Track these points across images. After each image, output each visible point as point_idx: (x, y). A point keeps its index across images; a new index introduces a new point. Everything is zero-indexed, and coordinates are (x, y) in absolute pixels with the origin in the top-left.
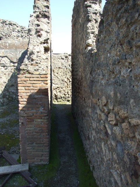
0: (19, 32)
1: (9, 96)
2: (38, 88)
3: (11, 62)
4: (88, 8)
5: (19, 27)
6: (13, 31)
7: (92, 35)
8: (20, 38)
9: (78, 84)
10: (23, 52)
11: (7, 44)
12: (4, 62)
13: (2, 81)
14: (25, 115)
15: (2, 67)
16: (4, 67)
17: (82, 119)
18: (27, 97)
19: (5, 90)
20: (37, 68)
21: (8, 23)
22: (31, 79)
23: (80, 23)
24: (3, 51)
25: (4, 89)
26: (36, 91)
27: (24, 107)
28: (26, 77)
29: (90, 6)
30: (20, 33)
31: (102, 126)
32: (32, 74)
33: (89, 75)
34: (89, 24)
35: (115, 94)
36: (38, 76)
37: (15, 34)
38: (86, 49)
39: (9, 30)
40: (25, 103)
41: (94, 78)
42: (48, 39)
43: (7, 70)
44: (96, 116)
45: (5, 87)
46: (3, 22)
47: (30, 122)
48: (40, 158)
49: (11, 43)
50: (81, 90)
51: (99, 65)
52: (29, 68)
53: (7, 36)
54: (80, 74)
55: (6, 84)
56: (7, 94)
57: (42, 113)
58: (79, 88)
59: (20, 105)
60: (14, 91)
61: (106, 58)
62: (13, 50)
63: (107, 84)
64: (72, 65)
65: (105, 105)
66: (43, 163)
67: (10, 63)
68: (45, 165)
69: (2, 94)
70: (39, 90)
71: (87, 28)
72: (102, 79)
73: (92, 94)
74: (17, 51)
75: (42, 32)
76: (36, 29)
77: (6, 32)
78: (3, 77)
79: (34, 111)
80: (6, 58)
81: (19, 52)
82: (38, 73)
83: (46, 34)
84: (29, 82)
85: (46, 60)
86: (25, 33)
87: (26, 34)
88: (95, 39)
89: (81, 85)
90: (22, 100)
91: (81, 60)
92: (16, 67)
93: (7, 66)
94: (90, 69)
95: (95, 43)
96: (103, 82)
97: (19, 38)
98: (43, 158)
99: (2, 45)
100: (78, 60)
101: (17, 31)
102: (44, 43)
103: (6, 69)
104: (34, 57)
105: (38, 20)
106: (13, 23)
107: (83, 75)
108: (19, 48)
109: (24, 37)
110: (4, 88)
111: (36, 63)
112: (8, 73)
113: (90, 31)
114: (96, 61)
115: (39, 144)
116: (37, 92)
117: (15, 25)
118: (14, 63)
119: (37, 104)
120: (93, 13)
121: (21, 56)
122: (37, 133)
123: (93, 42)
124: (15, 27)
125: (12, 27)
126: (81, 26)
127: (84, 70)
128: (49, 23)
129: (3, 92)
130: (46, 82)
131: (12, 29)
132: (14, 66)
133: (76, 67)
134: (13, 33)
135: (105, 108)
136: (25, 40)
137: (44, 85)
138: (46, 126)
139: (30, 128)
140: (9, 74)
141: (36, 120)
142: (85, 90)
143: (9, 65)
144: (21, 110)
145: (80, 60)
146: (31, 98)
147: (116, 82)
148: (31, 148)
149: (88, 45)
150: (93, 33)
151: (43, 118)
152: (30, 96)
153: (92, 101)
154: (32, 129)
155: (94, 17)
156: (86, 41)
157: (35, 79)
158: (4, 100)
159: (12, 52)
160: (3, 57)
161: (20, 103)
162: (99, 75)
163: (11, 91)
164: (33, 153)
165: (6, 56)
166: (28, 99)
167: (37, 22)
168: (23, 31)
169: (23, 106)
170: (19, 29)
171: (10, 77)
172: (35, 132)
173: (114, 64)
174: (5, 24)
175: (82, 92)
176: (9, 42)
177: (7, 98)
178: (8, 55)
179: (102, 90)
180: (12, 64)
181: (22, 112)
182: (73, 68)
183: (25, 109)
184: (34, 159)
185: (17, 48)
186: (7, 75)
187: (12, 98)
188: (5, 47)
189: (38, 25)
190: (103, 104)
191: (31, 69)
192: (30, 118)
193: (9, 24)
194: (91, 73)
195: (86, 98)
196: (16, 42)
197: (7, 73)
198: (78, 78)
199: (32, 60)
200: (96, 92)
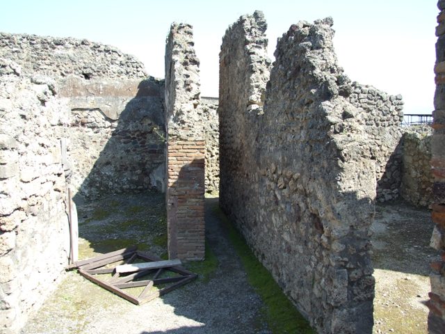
0: (123, 65)
1: (101, 183)
2: (193, 159)
3: (107, 119)
4: (251, 56)
5: (122, 56)
6: (112, 64)
7: (256, 90)
8: (124, 76)
9: (234, 156)
10: (128, 101)
11: (101, 87)
12: (93, 120)
13: (89, 155)
14: (176, 193)
15: (90, 129)
16: (93, 128)
17: (244, 206)
18: (179, 170)
19: (93, 172)
20: (190, 132)
21: (102, 48)
22: (185, 147)
23: (237, 66)
24: (93, 98)
25: (92, 169)
26: (190, 162)
27: (174, 183)
28: (178, 144)
29: (253, 53)
30: (125, 67)
31: (272, 196)
32: (186, 140)
33: (254, 141)
34: (253, 76)
35: (283, 158)
36: (194, 143)
37: (115, 68)
38: (248, 106)
39: (105, 60)
40: (177, 177)
41: (261, 145)
42: (199, 93)
43: (99, 134)
44: (265, 188)
45: (95, 166)
46: (94, 47)
47: (182, 202)
48: (194, 252)
49: (107, 85)
50: (241, 164)
51: (267, 130)
52: (180, 132)
53: (101, 73)
54: (239, 141)
55: (95, 160)
56: (98, 179)
57: (197, 190)
58: (237, 162)
59: (170, 180)
60: (110, 173)
61: (274, 123)
62: (111, 98)
63: (276, 150)
64: (221, 126)
65: (274, 173)
66: (196, 258)
67: (104, 121)
68: (199, 262)
69: (88, 179)
70: (194, 160)
71: (250, 81)
72: (271, 145)
73: (258, 164)
74: (118, 100)
75: (192, 84)
76: (185, 82)
77: (100, 65)
78: (90, 148)
79: (188, 188)
80: (97, 111)
81: (121, 102)
82: (193, 139)
83: (196, 86)
84: (182, 150)
85: (200, 123)
86: (133, 67)
87: (135, 69)
88: (260, 94)
89: (240, 157)
90: (173, 173)
91: (241, 120)
92: (114, 129)
93: (98, 127)
94: (255, 134)
95: (260, 100)
96: (272, 148)
97: (121, 77)
98: (197, 251)
99: (92, 89)
100: (235, 120)
101: (118, 63)
102: (194, 99)
103: (96, 133)
104: (184, 118)
105: (186, 69)
106: (112, 49)
107: (245, 143)
108: (122, 94)
109: (131, 74)
110: (91, 167)
111: (189, 126)
112: (100, 139)
113: (253, 84)
114: (263, 126)
115: (193, 232)
116: (192, 163)
117: (116, 52)
118: (112, 121)
119: (191, 179)
120: (258, 62)
121: (124, 108)
122: (191, 217)
123: (258, 98)
124: (116, 55)
125: (110, 55)
126: (239, 72)
127: (246, 135)
128: (198, 71)
129: (89, 175)
130: (202, 151)
131: (109, 59)
132: (111, 127)
133: (230, 129)
134: (111, 66)
135: (274, 175)
136: (132, 80)
137: (201, 154)
138: (202, 207)
139: (183, 210)
140: (101, 142)
141: (190, 200)
142: (248, 163)
143: (102, 125)
144: (171, 187)
145: (238, 121)
146: (184, 172)
147: (283, 148)
148: (182, 238)
149: (252, 103)
150: (257, 87)
151: (199, 197)
152: (183, 168)
153: (259, 173)
154: (184, 211)
155: (258, 67)
156: (248, 96)
157: (189, 147)
158: (91, 191)
159: (109, 101)
160: (91, 110)
161: (169, 178)
162: (267, 141)
163: (105, 174)
164: (185, 244)
165: (98, 109)
166: (180, 172)
167: (185, 72)
168: (129, 64)
169: (174, 181)
170: (122, 59)
171: (104, 147)
172: (188, 216)
173: (281, 130)
174: (99, 51)
175: (244, 166)
176: (105, 83)
177: (97, 187)
178: (102, 106)
179: (270, 158)
180: (108, 123)
181: (173, 190)
182: (222, 131)
183: (176, 185)
184: (186, 253)
185: (117, 93)
186: (98, 144)
187: (107, 186)
188: (98, 92)
189: (188, 76)
190: (273, 172)
191: (182, 133)
192: (182, 197)
193: (105, 50)
194: (257, 140)
195: (249, 174)
196: (116, 82)
197: (99, 141)
198: (234, 148)
199: (183, 122)
200: (264, 161)
